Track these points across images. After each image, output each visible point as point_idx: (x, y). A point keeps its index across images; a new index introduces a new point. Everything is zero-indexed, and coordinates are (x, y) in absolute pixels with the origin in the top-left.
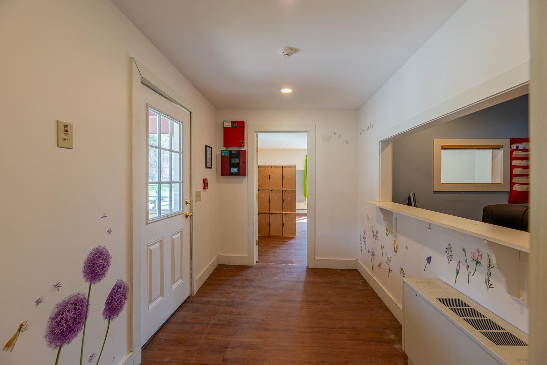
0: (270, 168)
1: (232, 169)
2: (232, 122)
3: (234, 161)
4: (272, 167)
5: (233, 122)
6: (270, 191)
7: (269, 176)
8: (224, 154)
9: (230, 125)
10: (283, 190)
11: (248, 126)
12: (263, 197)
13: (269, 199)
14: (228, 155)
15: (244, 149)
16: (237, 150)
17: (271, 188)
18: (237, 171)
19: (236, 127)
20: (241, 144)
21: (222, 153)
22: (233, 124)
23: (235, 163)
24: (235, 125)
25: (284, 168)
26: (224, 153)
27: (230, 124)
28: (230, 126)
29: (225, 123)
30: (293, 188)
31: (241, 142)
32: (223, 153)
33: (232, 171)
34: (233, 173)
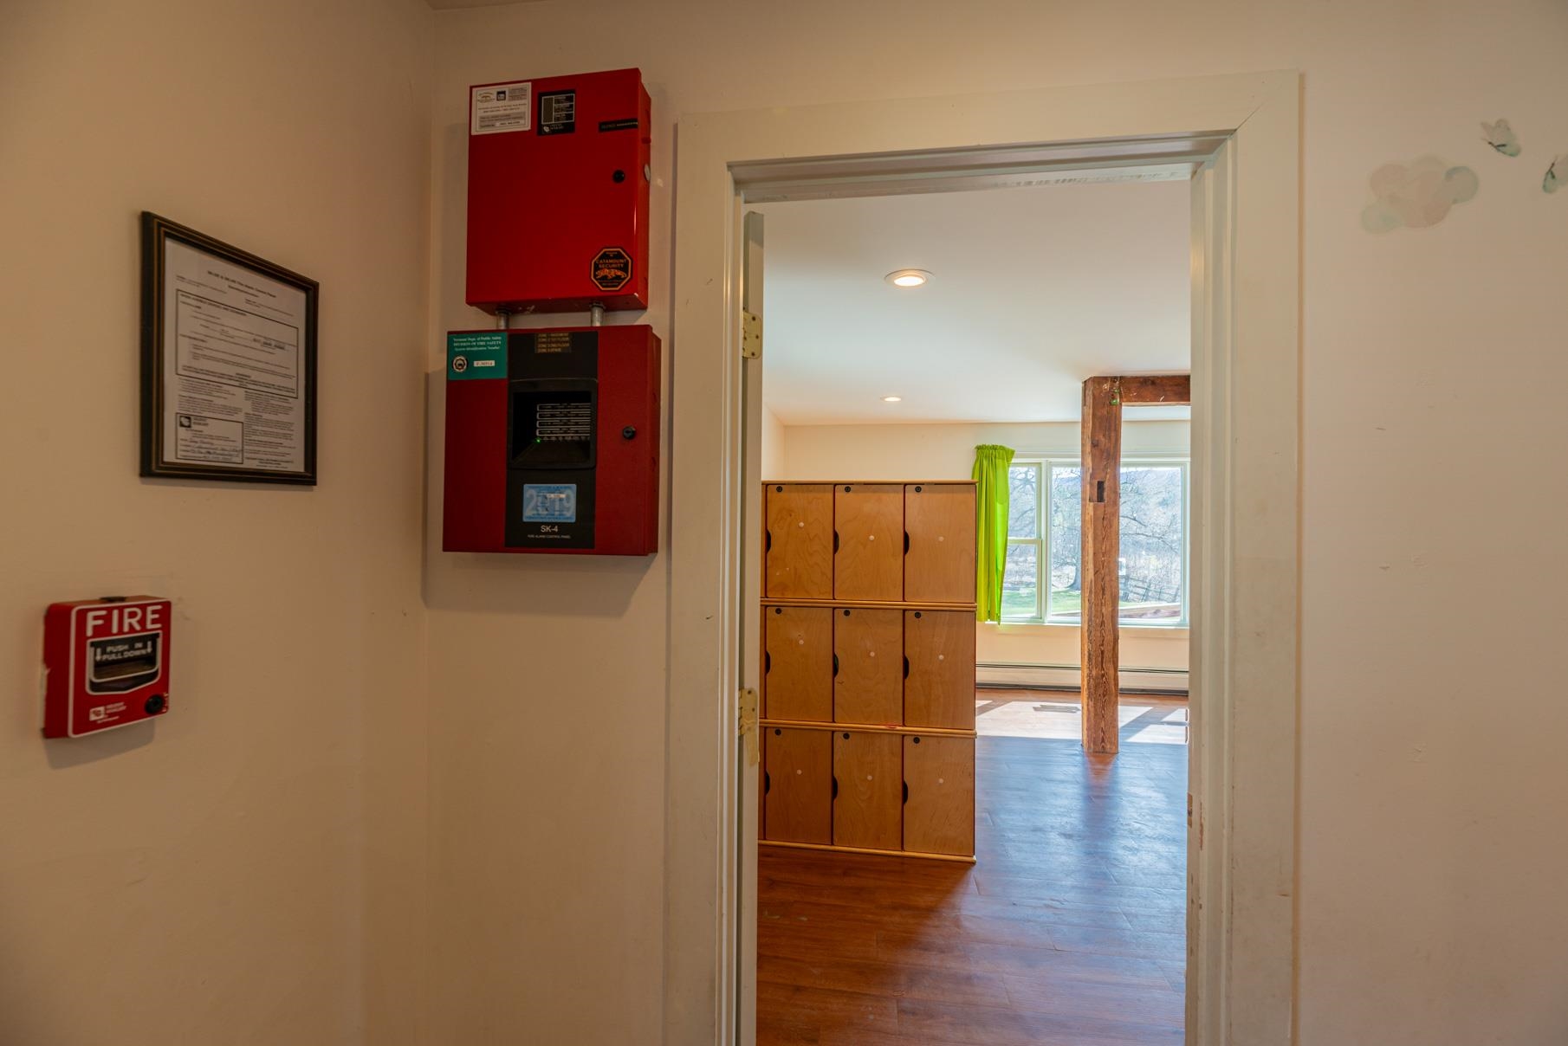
0: (841, 494)
1: (531, 493)
2: (536, 83)
3: (553, 426)
4: (848, 490)
5: (543, 89)
6: (840, 613)
7: (836, 536)
8: (470, 364)
9: (521, 116)
10: (904, 611)
11: (676, 127)
12: (801, 642)
13: (834, 657)
14: (504, 375)
15: (642, 319)
16: (587, 324)
17: (842, 600)
18: (570, 514)
19: (568, 128)
20: (613, 273)
21: (451, 353)
22: (549, 102)
23: (566, 444)
24: (558, 108)
25: (911, 495)
26: (471, 356)
27: (525, 106)
28: (525, 125)
29: (486, 98)
30: (957, 600)
31: (605, 256)
32: (460, 359)
33: (529, 513)
34: (535, 527)
